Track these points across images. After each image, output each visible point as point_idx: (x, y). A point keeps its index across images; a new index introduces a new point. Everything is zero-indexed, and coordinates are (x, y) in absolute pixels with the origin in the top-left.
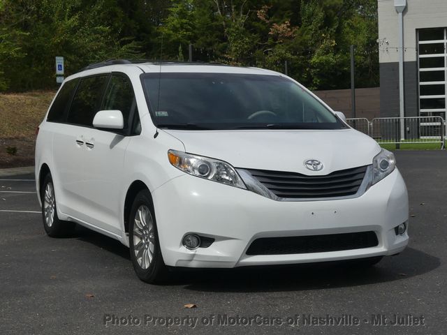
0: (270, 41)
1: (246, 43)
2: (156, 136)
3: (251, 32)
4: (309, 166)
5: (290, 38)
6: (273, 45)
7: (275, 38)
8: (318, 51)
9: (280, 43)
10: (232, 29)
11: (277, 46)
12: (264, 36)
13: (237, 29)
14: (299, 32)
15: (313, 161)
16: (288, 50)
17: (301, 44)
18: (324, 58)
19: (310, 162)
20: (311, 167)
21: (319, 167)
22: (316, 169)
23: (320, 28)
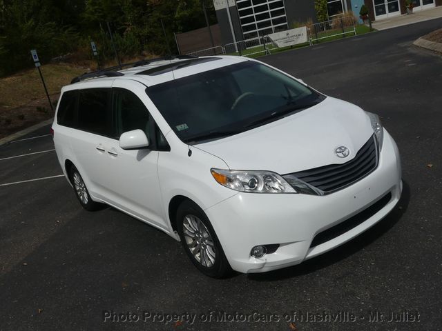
2: (190, 153)
4: (339, 154)
15: (340, 148)
19: (338, 150)
20: (341, 155)
21: (346, 152)
22: (345, 156)
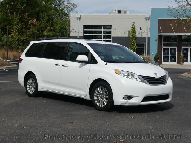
0: (29, 26)
1: (20, 26)
2: (106, 64)
3: (22, 22)
5: (36, 25)
6: (30, 28)
7: (30, 25)
8: (46, 30)
9: (32, 27)
10: (14, 21)
11: (31, 28)
12: (26, 24)
13: (16, 21)
14: (39, 23)
16: (36, 30)
17: (40, 28)
18: (48, 33)
22: (157, 76)
23: (46, 22)
